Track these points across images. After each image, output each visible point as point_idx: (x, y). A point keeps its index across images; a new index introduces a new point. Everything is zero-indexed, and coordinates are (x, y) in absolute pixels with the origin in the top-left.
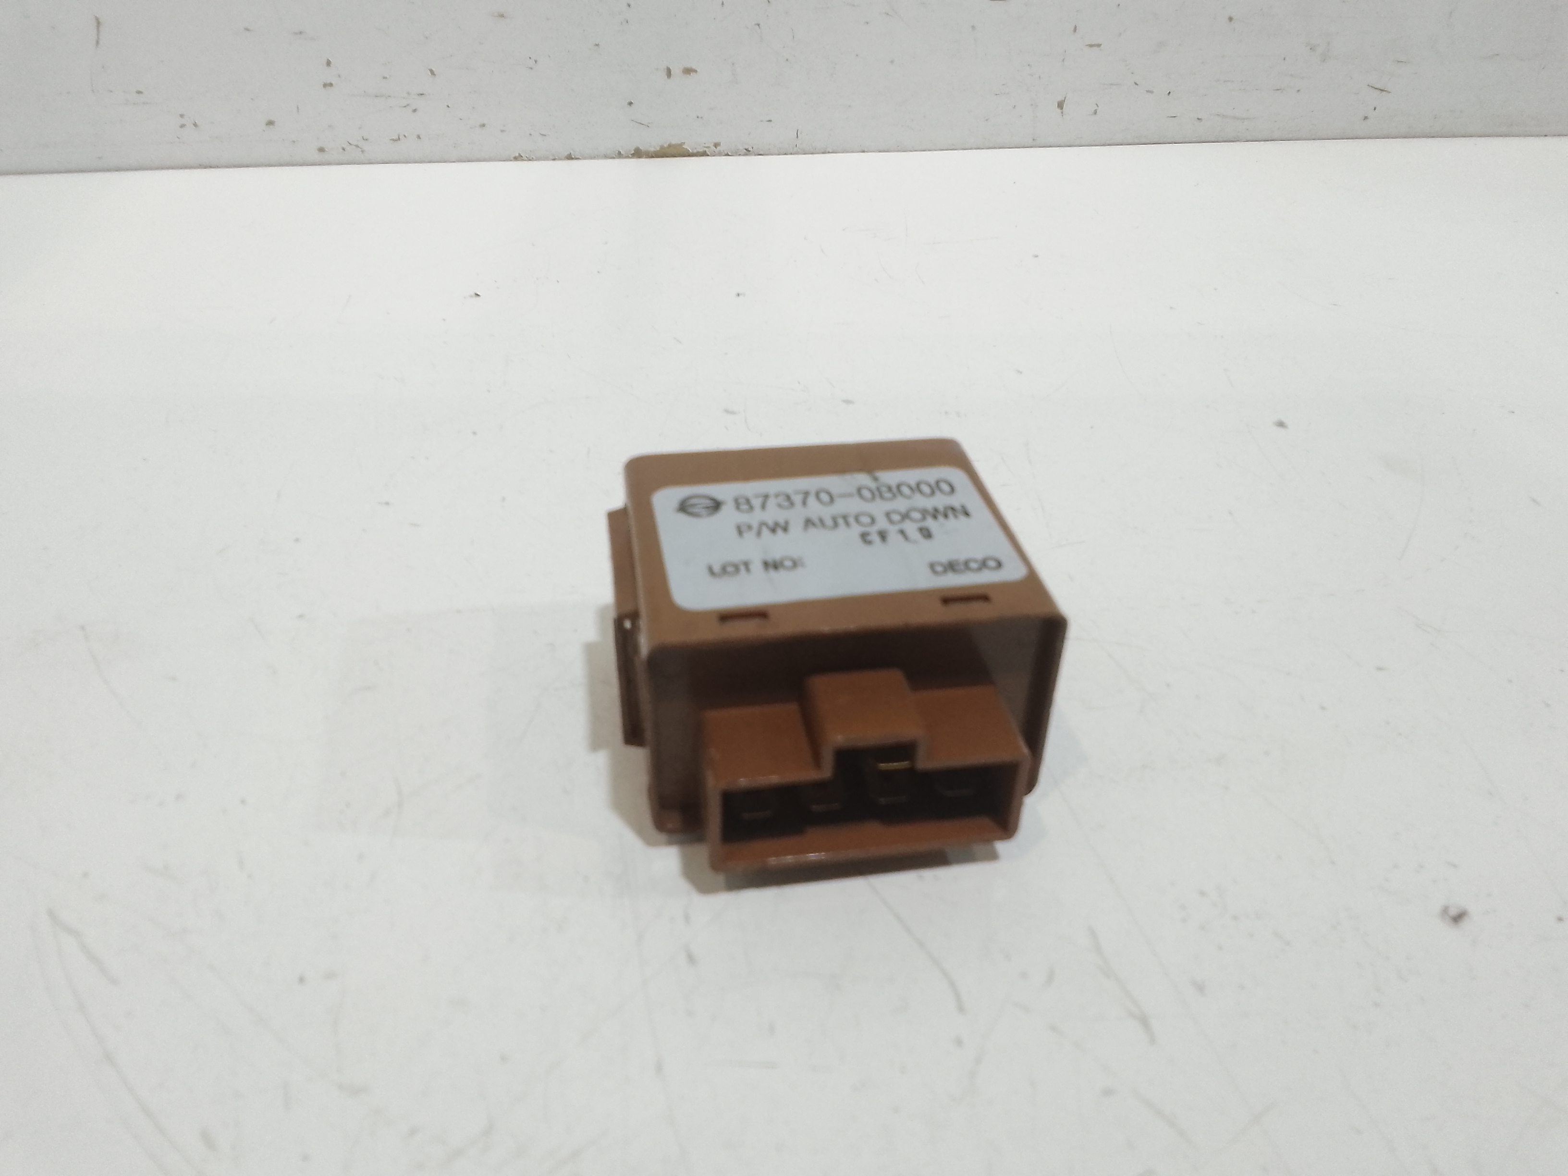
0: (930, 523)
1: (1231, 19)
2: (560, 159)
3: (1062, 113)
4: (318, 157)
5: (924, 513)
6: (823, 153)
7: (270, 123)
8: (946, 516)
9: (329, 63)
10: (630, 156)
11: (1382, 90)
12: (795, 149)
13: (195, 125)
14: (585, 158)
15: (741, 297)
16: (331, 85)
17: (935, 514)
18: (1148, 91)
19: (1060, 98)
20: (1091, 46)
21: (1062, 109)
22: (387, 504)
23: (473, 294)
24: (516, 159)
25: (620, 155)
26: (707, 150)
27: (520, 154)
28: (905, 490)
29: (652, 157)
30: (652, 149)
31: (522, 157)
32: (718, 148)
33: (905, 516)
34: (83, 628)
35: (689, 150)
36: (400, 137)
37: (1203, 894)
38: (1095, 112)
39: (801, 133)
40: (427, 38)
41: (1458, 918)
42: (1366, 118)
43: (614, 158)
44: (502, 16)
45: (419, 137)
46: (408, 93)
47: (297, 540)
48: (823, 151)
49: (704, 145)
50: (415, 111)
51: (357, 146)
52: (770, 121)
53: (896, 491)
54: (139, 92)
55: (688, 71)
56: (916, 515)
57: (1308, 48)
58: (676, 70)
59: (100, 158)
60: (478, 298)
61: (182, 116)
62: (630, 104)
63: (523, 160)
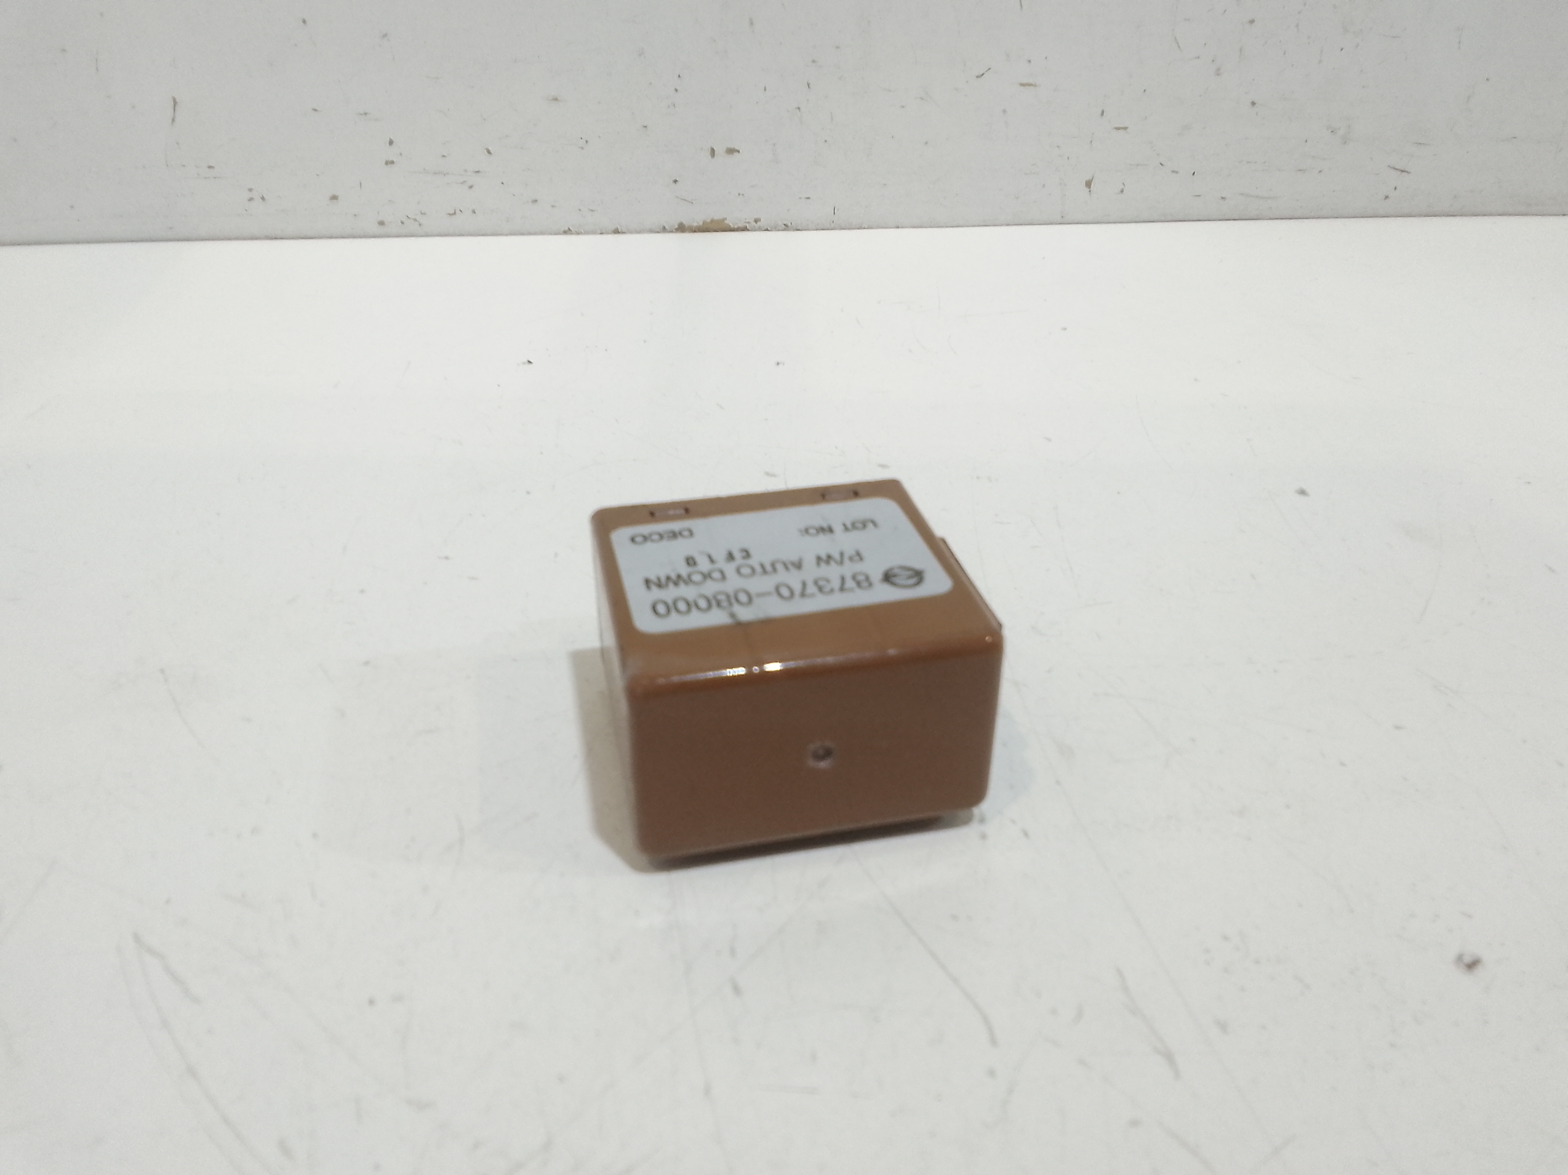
0: (684, 570)
1: (1253, 104)
2: (608, 233)
3: (1090, 191)
4: (378, 230)
5: (688, 581)
6: (858, 229)
7: (334, 198)
8: (668, 578)
9: (391, 143)
10: (674, 230)
11: (1402, 171)
12: (832, 225)
13: (263, 198)
14: (631, 232)
15: (780, 365)
16: (393, 162)
17: (678, 580)
18: (1173, 172)
19: (1088, 178)
20: (1118, 129)
21: (1090, 188)
22: (447, 558)
23: (526, 360)
24: (565, 232)
25: (664, 230)
26: (747, 225)
27: (569, 229)
28: (703, 604)
29: (695, 232)
30: (695, 224)
31: (571, 231)
32: (758, 223)
33: (707, 576)
34: (162, 671)
35: (730, 225)
36: (456, 212)
37: (1226, 938)
38: (1122, 191)
39: (838, 210)
40: (484, 120)
41: (1472, 965)
42: (1387, 197)
43: (658, 232)
44: (556, 99)
45: (474, 212)
46: (466, 171)
47: (362, 591)
48: (858, 226)
49: (745, 221)
50: (471, 187)
51: (415, 220)
52: (808, 198)
53: (713, 602)
54: (210, 167)
55: (731, 151)
56: (697, 578)
57: (1330, 130)
58: (720, 150)
59: (171, 228)
60: (531, 365)
61: (250, 190)
62: (675, 181)
63: (572, 234)
